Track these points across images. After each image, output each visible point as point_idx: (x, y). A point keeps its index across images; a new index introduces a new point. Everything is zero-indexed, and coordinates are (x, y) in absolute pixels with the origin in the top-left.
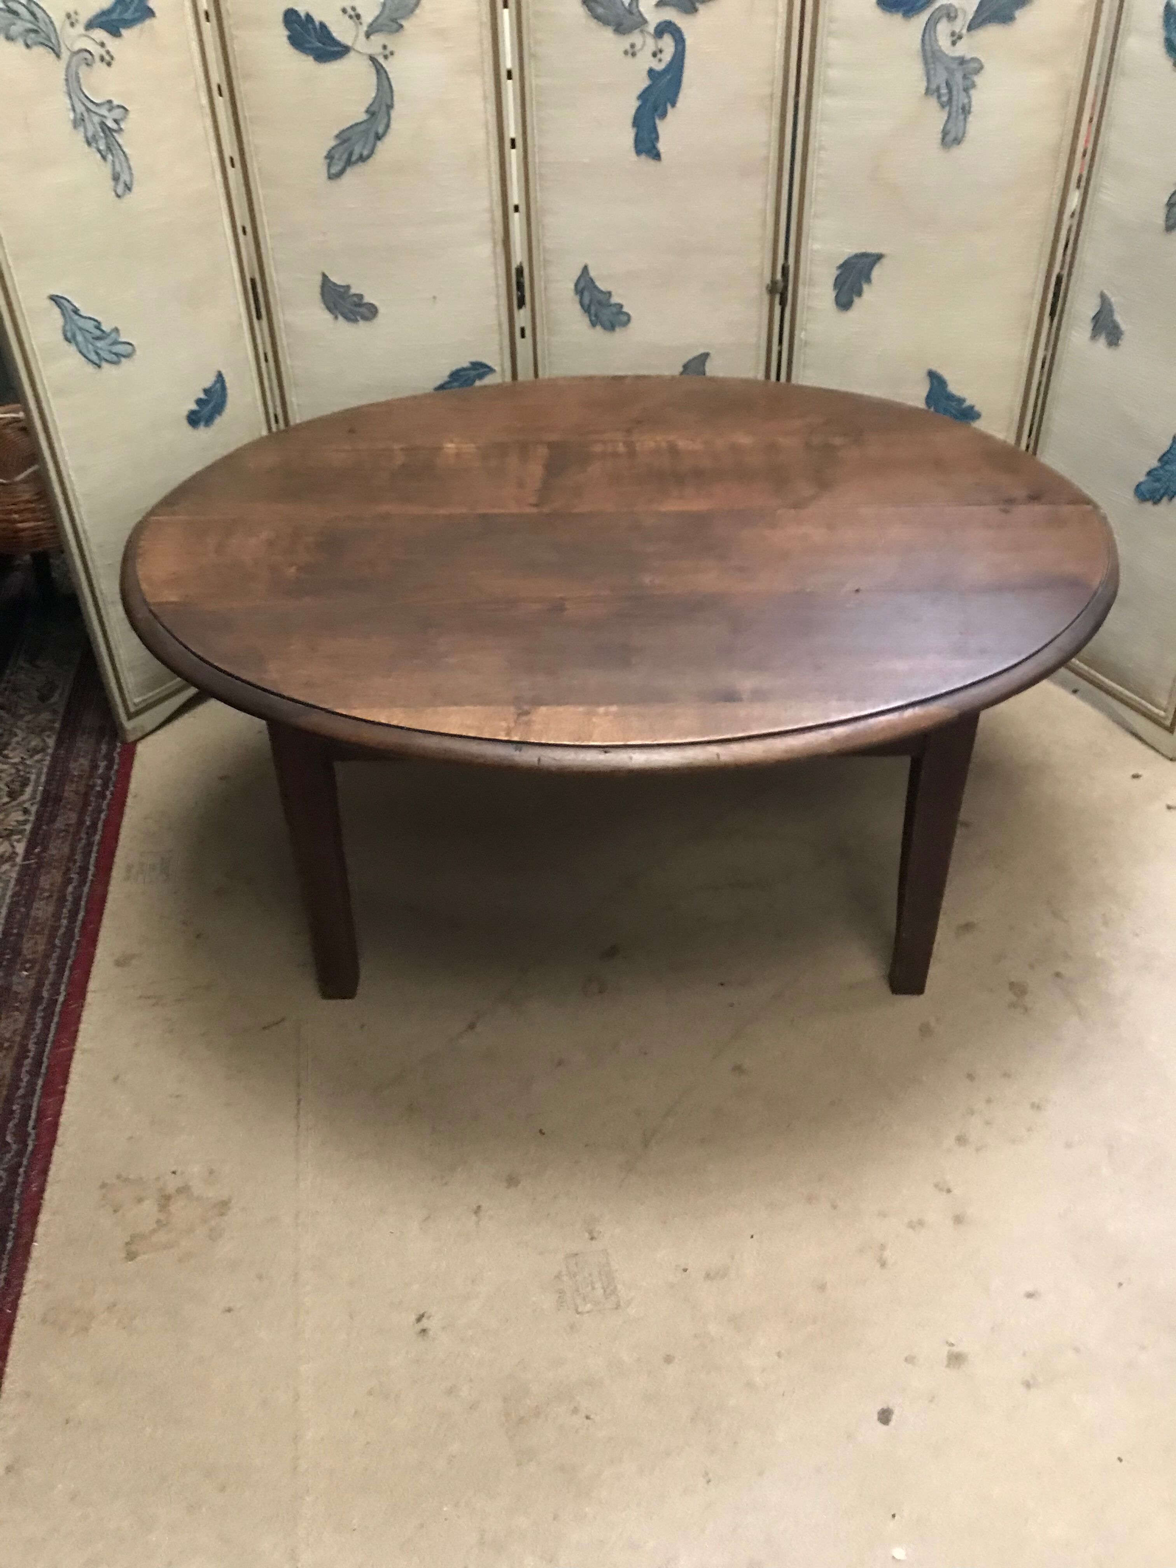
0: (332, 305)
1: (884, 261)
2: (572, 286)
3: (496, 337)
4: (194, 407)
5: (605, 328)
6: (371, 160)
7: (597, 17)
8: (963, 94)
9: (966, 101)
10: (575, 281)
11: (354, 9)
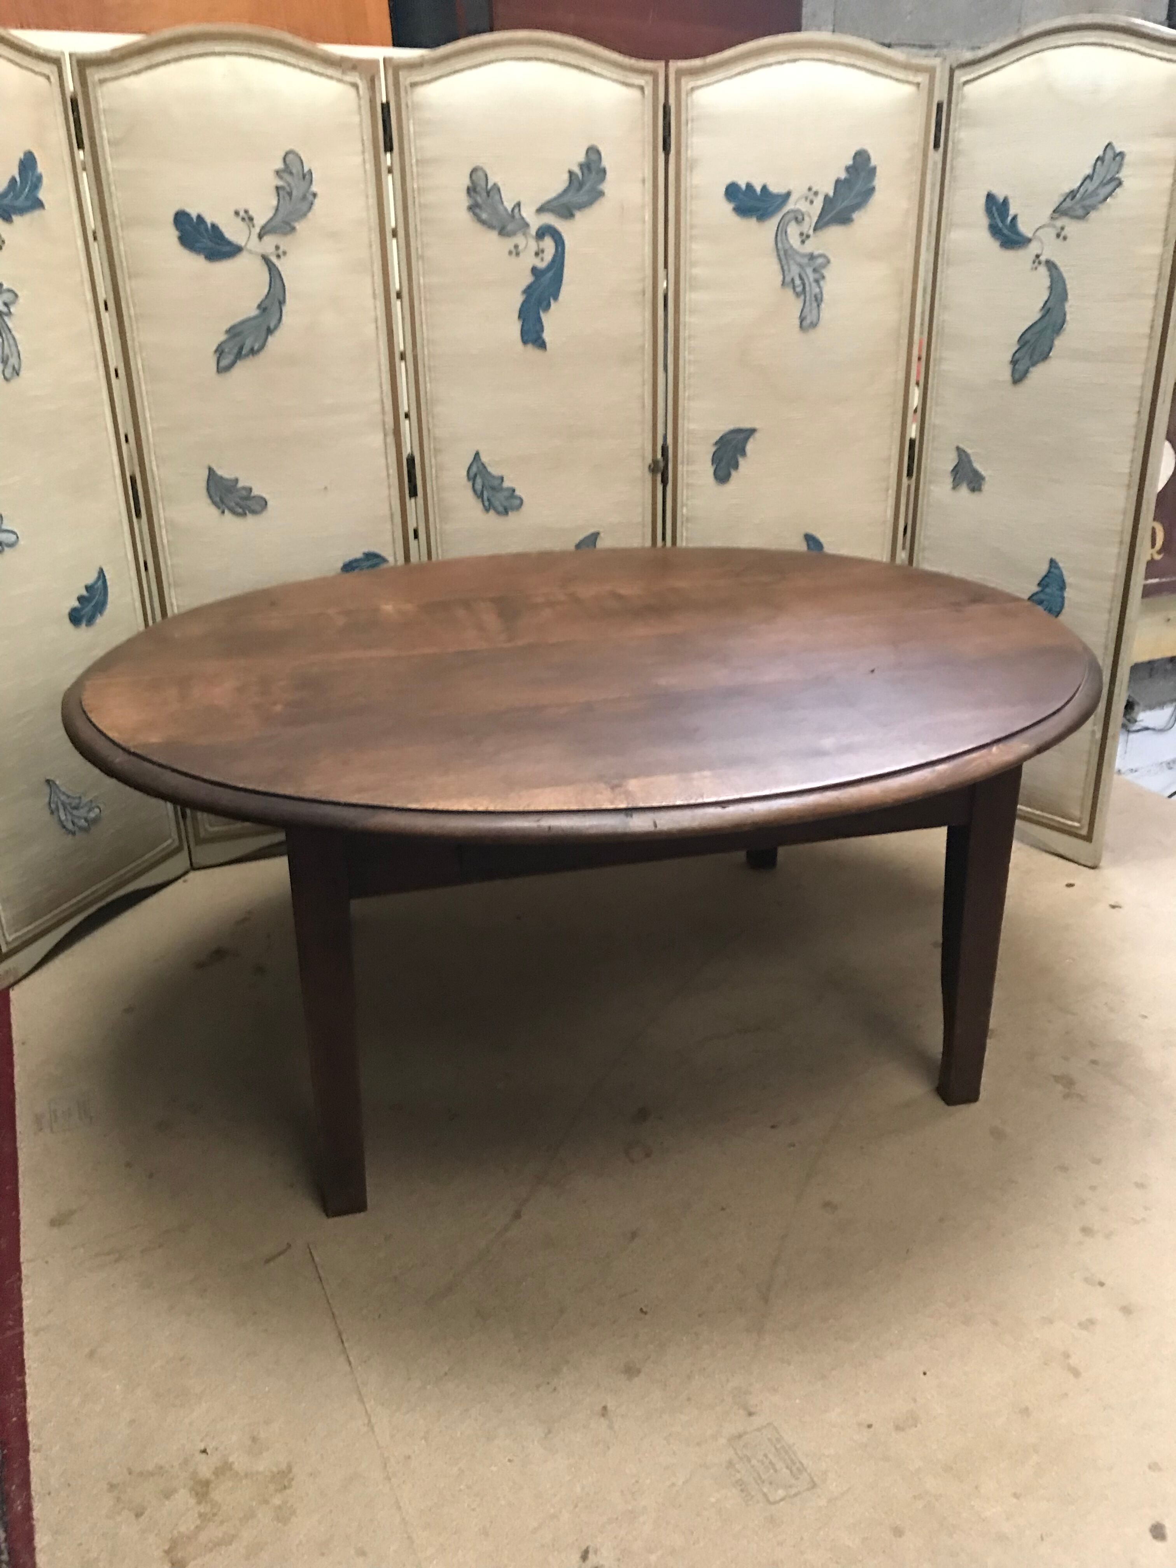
0: (218, 499)
1: (757, 435)
2: (465, 473)
3: (388, 526)
4: (76, 604)
5: (498, 513)
6: (262, 354)
7: (483, 222)
8: (814, 285)
9: (817, 290)
10: (467, 469)
11: (246, 212)
